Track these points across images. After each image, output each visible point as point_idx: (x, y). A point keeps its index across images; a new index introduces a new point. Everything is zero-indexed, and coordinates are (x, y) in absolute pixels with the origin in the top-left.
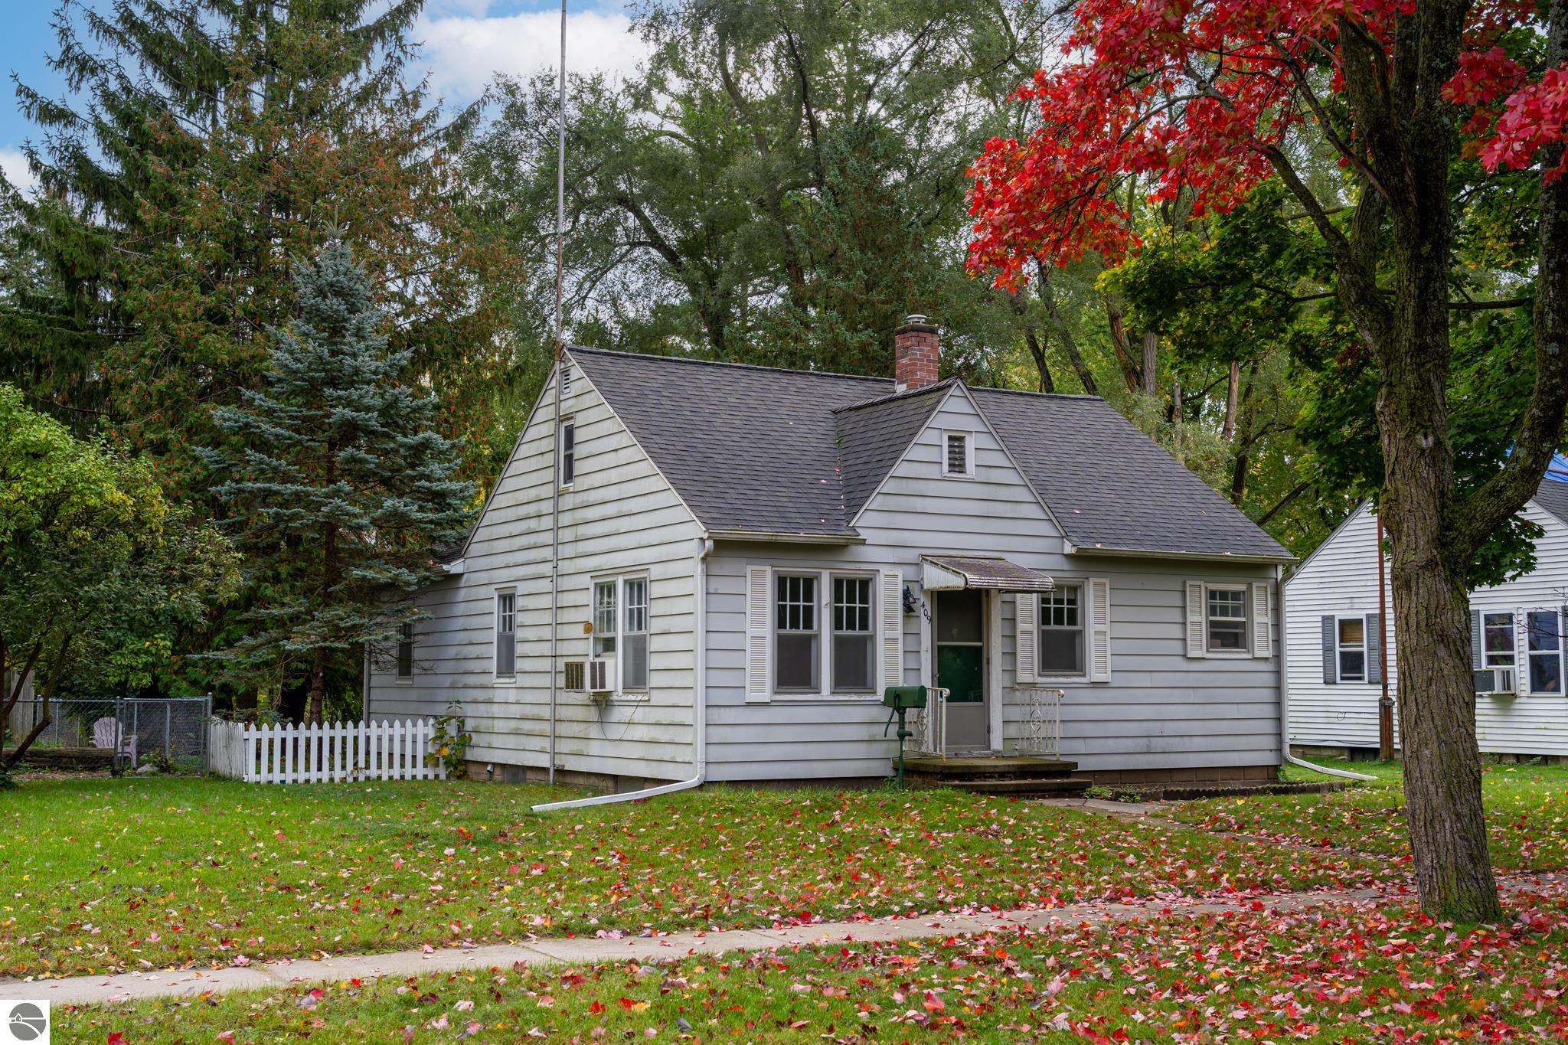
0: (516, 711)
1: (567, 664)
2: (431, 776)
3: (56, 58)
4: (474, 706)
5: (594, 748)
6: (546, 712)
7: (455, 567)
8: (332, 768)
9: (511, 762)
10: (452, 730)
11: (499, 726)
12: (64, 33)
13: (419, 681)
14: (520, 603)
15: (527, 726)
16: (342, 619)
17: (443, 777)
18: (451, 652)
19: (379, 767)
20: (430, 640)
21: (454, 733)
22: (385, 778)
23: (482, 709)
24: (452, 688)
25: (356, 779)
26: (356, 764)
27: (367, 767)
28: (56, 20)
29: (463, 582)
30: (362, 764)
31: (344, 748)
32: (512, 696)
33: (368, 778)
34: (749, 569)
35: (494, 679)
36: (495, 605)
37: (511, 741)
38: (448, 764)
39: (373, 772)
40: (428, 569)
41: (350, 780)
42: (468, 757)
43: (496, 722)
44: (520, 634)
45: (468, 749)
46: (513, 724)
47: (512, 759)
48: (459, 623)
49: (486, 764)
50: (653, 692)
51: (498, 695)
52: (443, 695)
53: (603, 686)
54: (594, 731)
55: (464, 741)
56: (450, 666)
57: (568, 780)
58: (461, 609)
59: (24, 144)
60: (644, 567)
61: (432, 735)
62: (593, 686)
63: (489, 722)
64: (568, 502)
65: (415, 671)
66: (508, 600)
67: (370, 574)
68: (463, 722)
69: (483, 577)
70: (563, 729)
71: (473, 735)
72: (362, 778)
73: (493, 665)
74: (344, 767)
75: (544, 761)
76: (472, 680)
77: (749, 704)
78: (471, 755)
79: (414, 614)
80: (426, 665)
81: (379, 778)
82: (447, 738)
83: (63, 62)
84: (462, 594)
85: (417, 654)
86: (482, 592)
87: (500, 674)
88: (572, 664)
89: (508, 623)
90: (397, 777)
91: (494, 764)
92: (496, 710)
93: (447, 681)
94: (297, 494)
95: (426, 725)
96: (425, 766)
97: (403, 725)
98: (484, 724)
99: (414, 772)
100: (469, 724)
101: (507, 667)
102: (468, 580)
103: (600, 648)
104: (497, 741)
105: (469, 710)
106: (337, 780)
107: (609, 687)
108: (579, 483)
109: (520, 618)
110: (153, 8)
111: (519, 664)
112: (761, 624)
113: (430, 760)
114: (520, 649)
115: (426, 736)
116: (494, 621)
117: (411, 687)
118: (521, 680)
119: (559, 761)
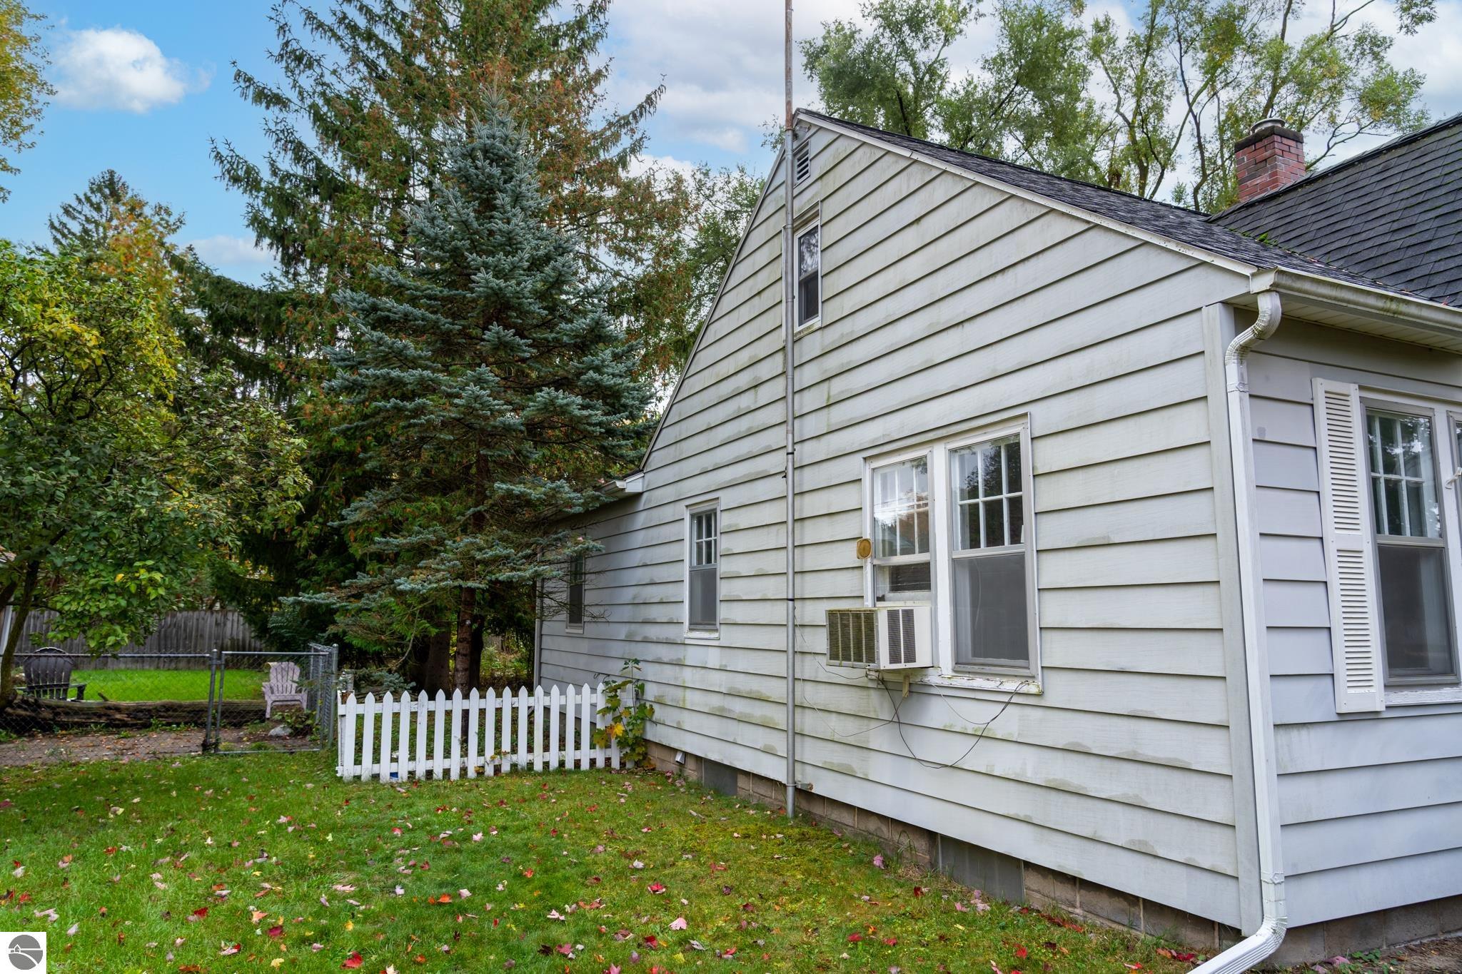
0: (719, 681)
1: (831, 614)
2: (600, 763)
3: (276, 53)
4: (657, 666)
5: (881, 768)
6: (777, 690)
7: (632, 485)
8: (465, 753)
9: (714, 757)
10: (627, 698)
11: (693, 699)
12: (283, 29)
13: (591, 629)
14: (724, 521)
15: (738, 706)
16: (480, 549)
17: (615, 764)
18: (627, 595)
19: (530, 749)
20: (603, 580)
21: (630, 703)
22: (538, 767)
23: (668, 673)
24: (629, 640)
25: (497, 770)
26: (498, 746)
27: (514, 750)
28: (273, 14)
29: (642, 504)
30: (506, 746)
31: (482, 725)
32: (714, 658)
33: (514, 766)
34: (1322, 386)
35: (685, 633)
36: (686, 529)
37: (712, 726)
38: (622, 743)
39: (522, 758)
40: (597, 488)
41: (489, 771)
42: (649, 736)
43: (689, 693)
44: (723, 566)
45: (648, 725)
46: (716, 701)
47: (715, 753)
48: (638, 557)
49: (675, 751)
50: (1053, 677)
51: (692, 656)
52: (617, 649)
53: (911, 657)
54: (880, 738)
55: (644, 713)
56: (626, 614)
57: (818, 810)
58: (639, 539)
59: (268, 155)
60: (1017, 412)
61: (601, 705)
62: (894, 658)
63: (679, 693)
64: (812, 346)
65: (586, 619)
66: (705, 521)
67: (518, 489)
68: (642, 688)
69: (668, 494)
70: (808, 722)
71: (656, 707)
72: (506, 768)
73: (684, 613)
74: (481, 752)
75: (775, 769)
76: (653, 632)
77: (1346, 718)
78: (653, 733)
79: (577, 543)
80: (595, 610)
81: (530, 765)
82: (621, 709)
83: (282, 56)
84: (641, 520)
85: (589, 598)
86: (668, 513)
87: (694, 625)
88: (844, 614)
89: (707, 553)
90: (554, 764)
91: (686, 754)
92: (688, 676)
93: (622, 632)
94: (421, 381)
95: (594, 690)
96: (592, 747)
97: (563, 692)
98: (671, 694)
99: (578, 755)
100: (651, 692)
101: (705, 614)
102: (649, 500)
103: (885, 585)
104: (689, 721)
105: (650, 672)
106: (471, 773)
107: (922, 659)
108: (828, 312)
109: (724, 544)
110: (364, 9)
111: (723, 612)
112: (1346, 521)
113: (601, 738)
114: (724, 589)
115: (593, 706)
116: (686, 551)
117: (581, 637)
118: (727, 636)
119: (806, 777)
